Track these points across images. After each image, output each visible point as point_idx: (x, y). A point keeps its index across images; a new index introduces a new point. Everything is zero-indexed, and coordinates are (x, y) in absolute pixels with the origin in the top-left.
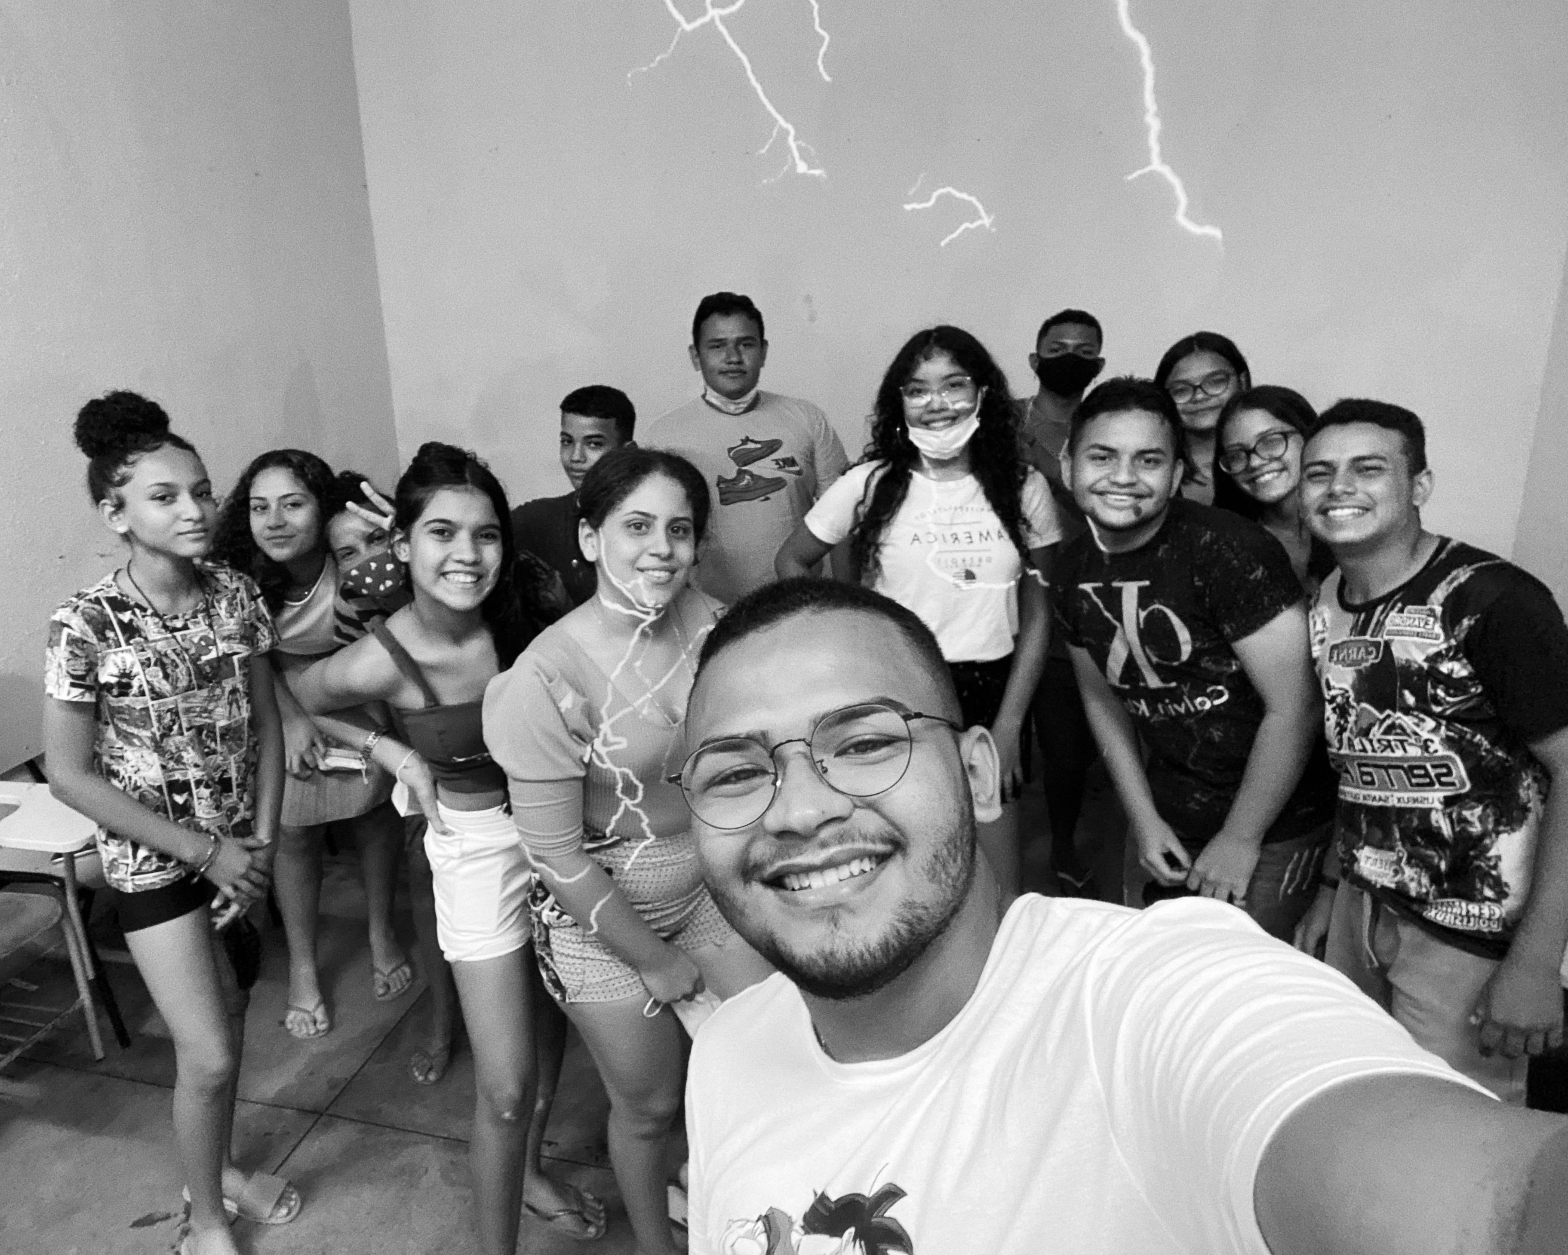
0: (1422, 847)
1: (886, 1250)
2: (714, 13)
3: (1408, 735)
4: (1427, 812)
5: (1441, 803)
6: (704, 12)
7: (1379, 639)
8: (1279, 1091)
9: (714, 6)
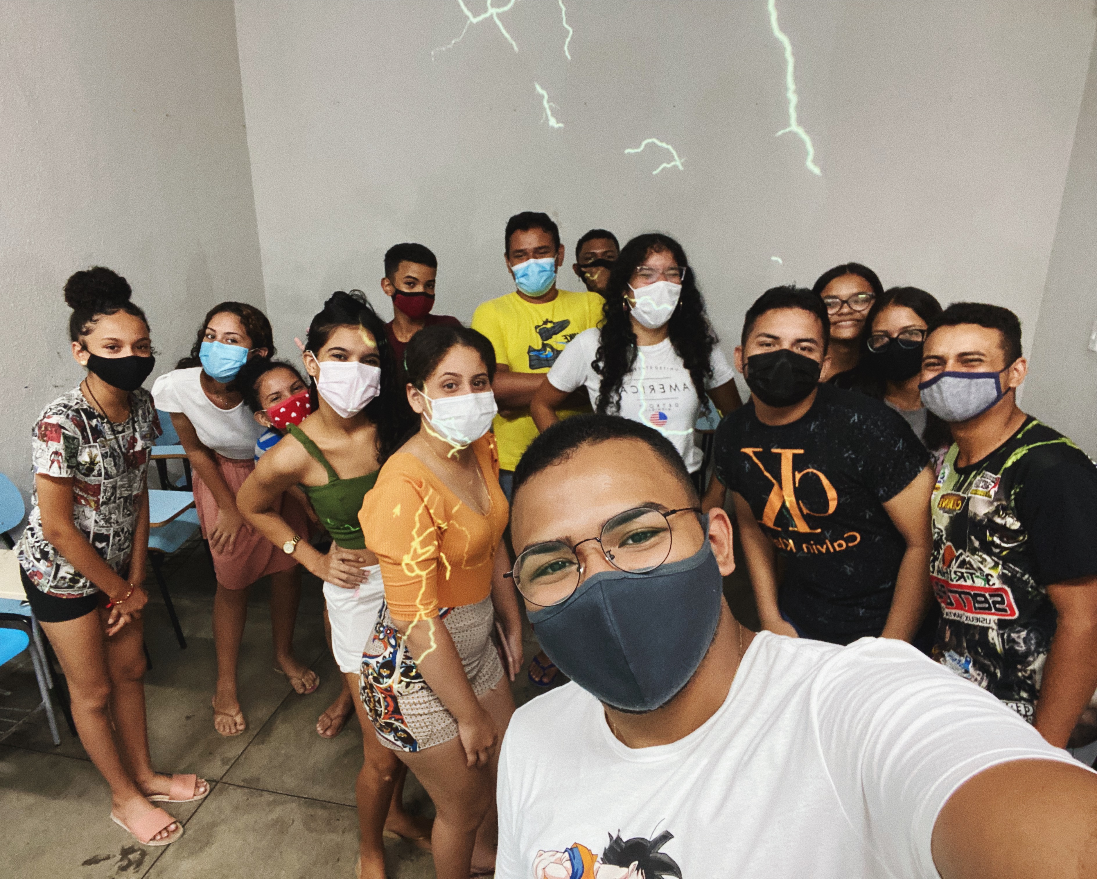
0: (982, 656)
1: (661, 875)
2: (492, 11)
3: (976, 571)
4: (985, 631)
5: (995, 623)
6: (486, 10)
7: (965, 496)
8: (953, 769)
9: (493, 6)
